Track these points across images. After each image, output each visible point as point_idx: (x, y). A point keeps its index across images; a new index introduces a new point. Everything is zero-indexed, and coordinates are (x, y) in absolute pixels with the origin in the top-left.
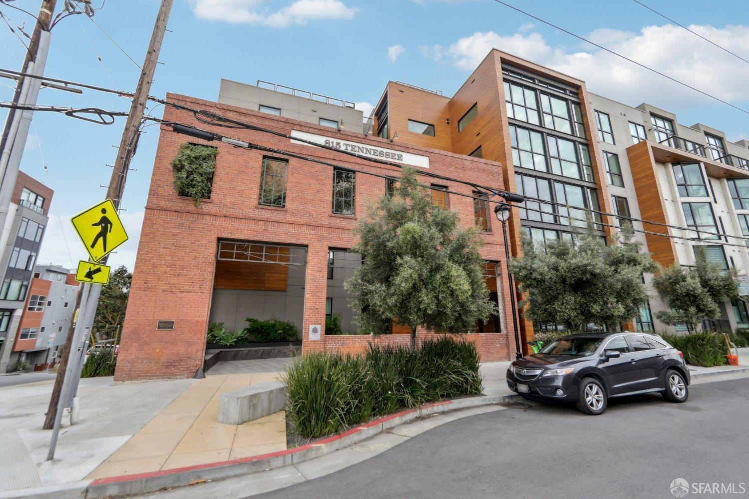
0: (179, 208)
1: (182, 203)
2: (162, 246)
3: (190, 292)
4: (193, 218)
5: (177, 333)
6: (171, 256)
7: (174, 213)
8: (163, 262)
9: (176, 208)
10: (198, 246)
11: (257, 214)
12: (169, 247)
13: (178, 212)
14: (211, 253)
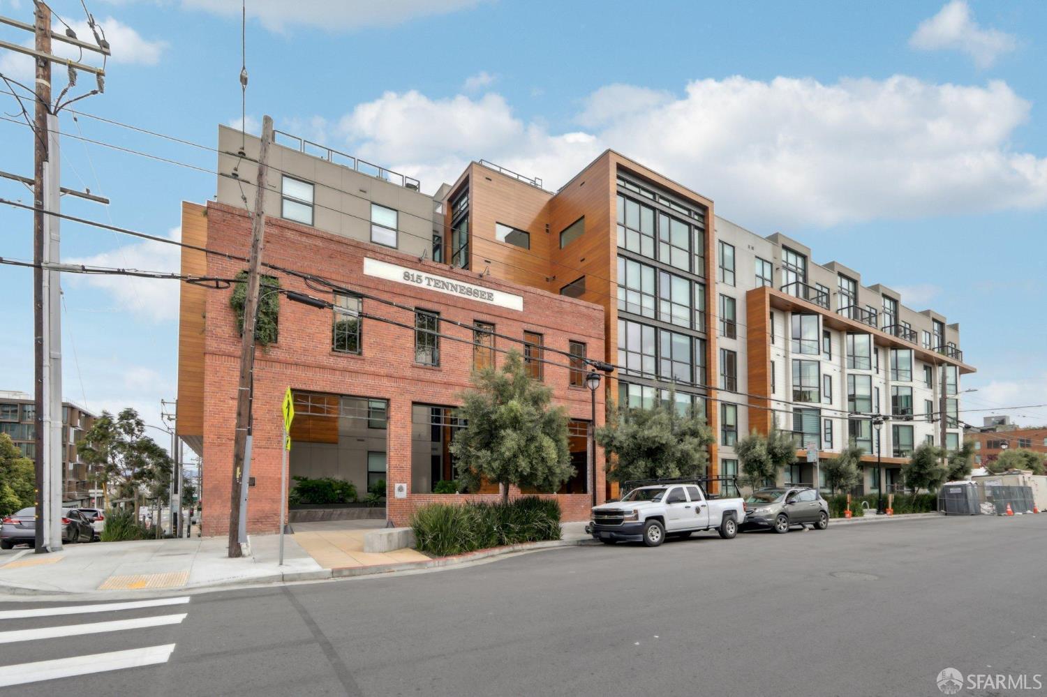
3: (268, 448)
4: (260, 365)
10: (270, 398)
11: (331, 361)
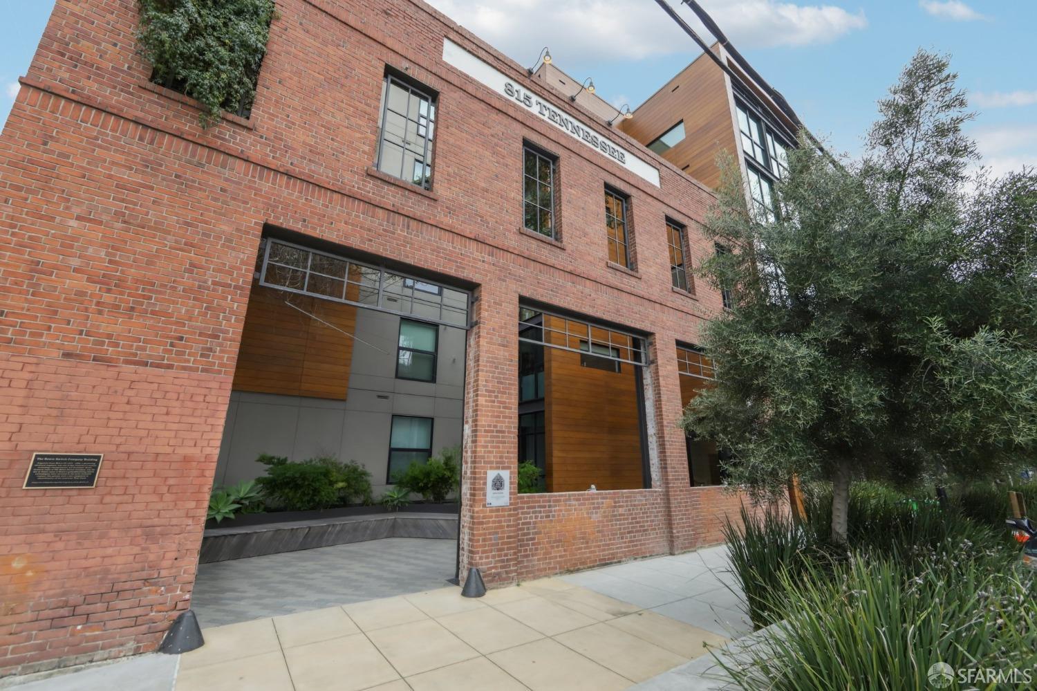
0: (150, 118)
1: (162, 106)
2: (76, 211)
3: (170, 367)
4: (194, 155)
5: (107, 499)
6: (107, 246)
7: (131, 125)
8: (75, 262)
9: (140, 114)
10: (204, 234)
11: (370, 188)
12: (104, 218)
13: (146, 126)
14: (243, 263)
